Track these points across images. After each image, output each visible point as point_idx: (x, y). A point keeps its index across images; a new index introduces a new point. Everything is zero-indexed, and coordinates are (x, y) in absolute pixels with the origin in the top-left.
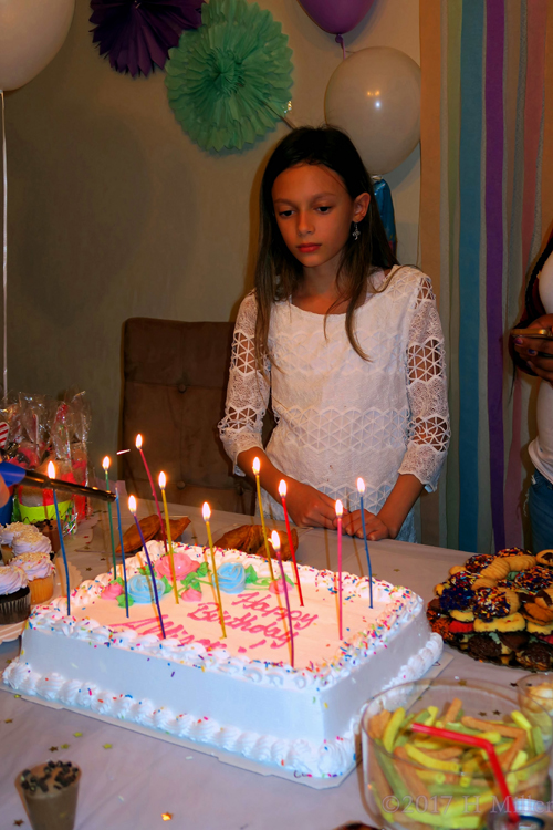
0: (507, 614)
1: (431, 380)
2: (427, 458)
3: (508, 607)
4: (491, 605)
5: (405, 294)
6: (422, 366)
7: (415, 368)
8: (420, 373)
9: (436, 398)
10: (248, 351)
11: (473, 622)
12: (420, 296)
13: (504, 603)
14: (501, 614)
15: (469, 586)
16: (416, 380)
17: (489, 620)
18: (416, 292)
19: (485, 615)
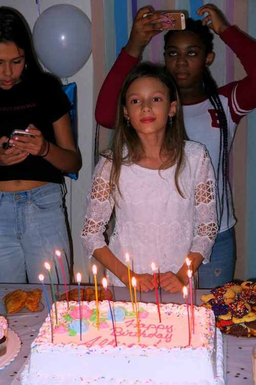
0: (248, 314)
1: (210, 203)
2: (206, 243)
3: (248, 310)
4: (240, 310)
5: (197, 157)
6: (204, 195)
7: (201, 196)
8: (203, 199)
9: (213, 212)
10: (104, 189)
11: (232, 319)
12: (204, 157)
13: (245, 309)
14: (245, 314)
15: (224, 303)
16: (201, 203)
17: (240, 317)
18: (203, 155)
19: (239, 315)
